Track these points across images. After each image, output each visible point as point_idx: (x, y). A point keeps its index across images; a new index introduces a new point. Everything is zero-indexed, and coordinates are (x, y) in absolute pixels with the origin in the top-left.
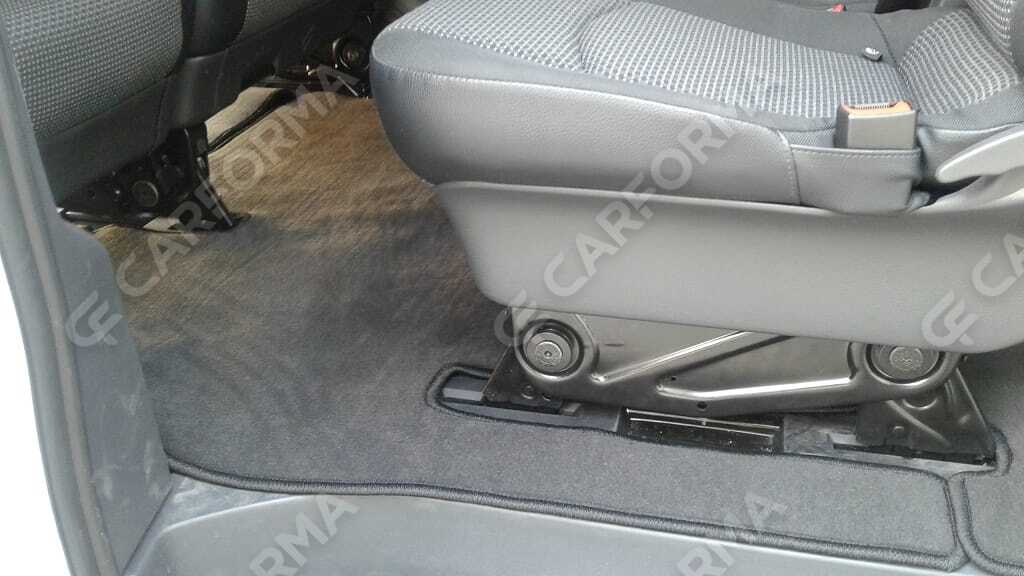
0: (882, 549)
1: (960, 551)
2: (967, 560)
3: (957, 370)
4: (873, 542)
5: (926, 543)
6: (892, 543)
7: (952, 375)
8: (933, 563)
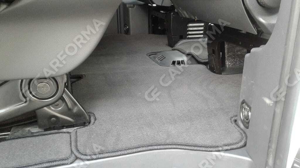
0: (40, 164)
1: (73, 156)
2: (77, 158)
3: (65, 89)
4: (38, 162)
5: (59, 156)
6: (45, 160)
7: (64, 91)
8: (61, 163)
